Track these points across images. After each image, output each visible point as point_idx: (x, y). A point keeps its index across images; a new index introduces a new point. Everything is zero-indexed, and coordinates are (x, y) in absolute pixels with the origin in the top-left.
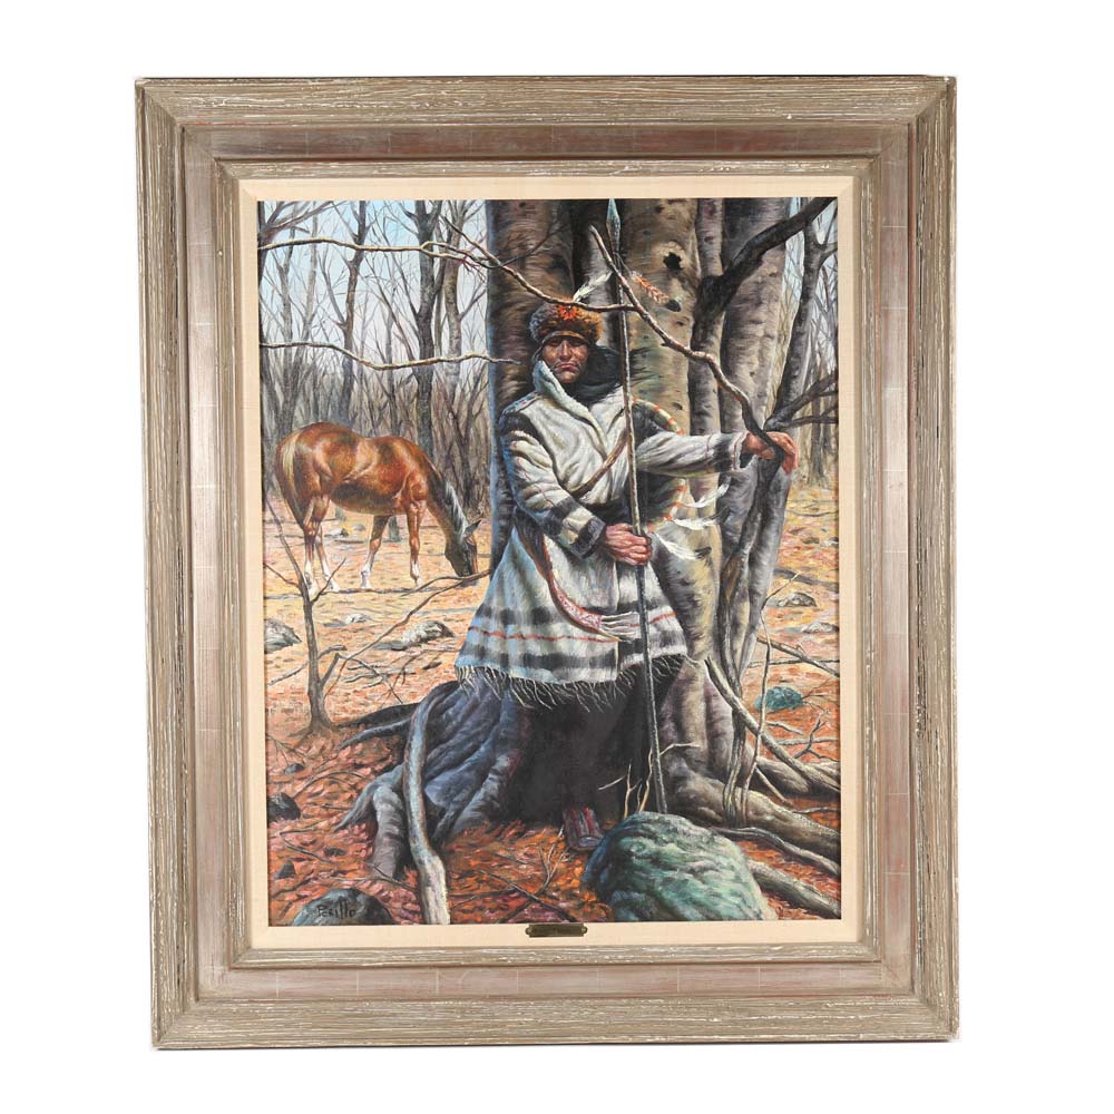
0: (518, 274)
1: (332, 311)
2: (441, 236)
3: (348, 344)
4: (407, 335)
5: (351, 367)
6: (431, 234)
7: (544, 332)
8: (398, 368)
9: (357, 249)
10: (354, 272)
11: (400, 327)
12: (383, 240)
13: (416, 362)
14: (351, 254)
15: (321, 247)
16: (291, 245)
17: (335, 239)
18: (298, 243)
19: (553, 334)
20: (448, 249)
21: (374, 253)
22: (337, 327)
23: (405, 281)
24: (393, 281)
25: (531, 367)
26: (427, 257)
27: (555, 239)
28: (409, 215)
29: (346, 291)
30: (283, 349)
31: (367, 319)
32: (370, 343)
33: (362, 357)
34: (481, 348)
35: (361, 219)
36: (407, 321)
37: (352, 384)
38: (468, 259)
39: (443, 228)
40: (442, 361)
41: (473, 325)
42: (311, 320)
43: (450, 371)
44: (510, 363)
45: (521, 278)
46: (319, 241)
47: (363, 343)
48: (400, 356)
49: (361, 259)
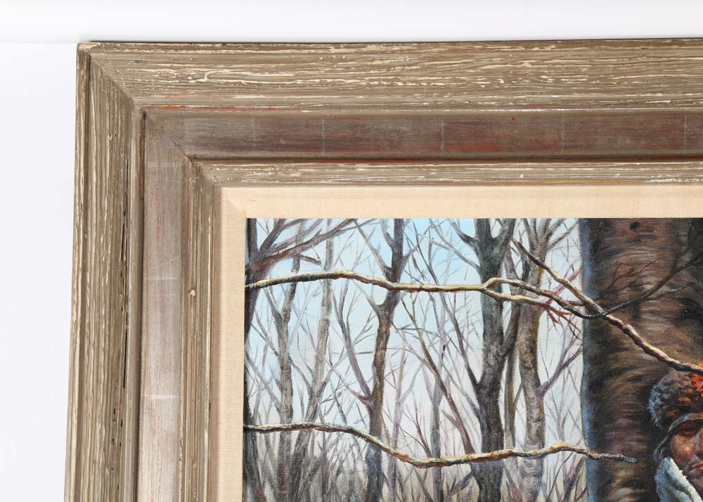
0: (629, 327)
1: (351, 378)
2: (513, 270)
3: (376, 427)
4: (463, 415)
5: (379, 461)
6: (499, 267)
7: (671, 413)
8: (449, 464)
9: (390, 289)
10: (384, 321)
11: (452, 404)
12: (428, 275)
13: (475, 456)
14: (381, 295)
15: (337, 284)
16: (294, 281)
17: (359, 272)
18: (305, 279)
19: (686, 418)
20: (523, 289)
21: (415, 294)
22: (358, 401)
23: (460, 335)
24: (442, 334)
25: (652, 467)
26: (493, 301)
27: (685, 276)
28: (467, 239)
29: (372, 347)
30: (278, 434)
31: (403, 391)
32: (408, 426)
33: (395, 447)
34: (575, 436)
35: (397, 245)
36: (463, 393)
37: (379, 487)
38: (554, 304)
39: (516, 258)
40: (516, 455)
41: (562, 403)
42: (321, 391)
43: (528, 470)
44: (620, 460)
45: (634, 332)
46: (335, 276)
47: (397, 426)
48: (452, 447)
49: (396, 303)
